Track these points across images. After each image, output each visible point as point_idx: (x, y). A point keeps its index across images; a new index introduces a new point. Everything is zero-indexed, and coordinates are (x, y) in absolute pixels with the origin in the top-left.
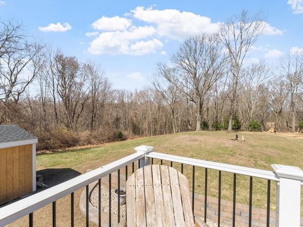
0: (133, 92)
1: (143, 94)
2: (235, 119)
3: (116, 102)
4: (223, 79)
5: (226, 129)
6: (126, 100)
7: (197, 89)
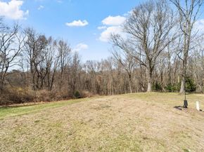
5: (179, 91)
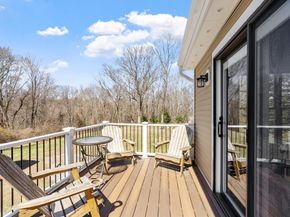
0: (79, 89)
1: (88, 91)
2: (166, 114)
3: (58, 98)
4: (158, 82)
6: (70, 97)
7: (137, 89)
